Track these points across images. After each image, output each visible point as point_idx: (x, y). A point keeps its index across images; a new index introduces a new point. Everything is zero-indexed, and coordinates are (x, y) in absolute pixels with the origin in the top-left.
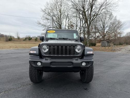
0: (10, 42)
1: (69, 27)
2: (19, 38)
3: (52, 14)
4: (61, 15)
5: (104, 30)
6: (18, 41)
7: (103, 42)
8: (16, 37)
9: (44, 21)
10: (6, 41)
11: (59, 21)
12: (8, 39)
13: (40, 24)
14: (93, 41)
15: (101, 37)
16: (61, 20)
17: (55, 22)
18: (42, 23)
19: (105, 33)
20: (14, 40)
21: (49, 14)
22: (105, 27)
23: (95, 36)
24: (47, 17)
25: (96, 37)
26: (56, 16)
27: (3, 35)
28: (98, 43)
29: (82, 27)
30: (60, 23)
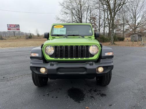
0: (30, 39)
1: (91, 20)
2: (38, 35)
3: (71, 7)
4: (81, 7)
5: (135, 21)
6: (38, 38)
7: (133, 36)
8: (36, 34)
9: (63, 16)
10: (26, 39)
11: (79, 14)
12: (28, 37)
13: (59, 19)
14: (120, 35)
15: (131, 30)
16: (81, 13)
17: (75, 15)
18: (61, 18)
19: (136, 24)
20: (34, 38)
21: (68, 8)
22: (137, 17)
23: (124, 28)
24: (66, 11)
25: (125, 30)
26: (76, 9)
27: (22, 32)
28: (126, 37)
29: (106, 19)
30: (81, 17)
